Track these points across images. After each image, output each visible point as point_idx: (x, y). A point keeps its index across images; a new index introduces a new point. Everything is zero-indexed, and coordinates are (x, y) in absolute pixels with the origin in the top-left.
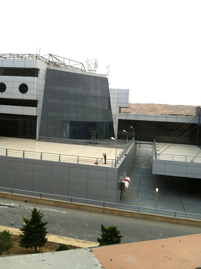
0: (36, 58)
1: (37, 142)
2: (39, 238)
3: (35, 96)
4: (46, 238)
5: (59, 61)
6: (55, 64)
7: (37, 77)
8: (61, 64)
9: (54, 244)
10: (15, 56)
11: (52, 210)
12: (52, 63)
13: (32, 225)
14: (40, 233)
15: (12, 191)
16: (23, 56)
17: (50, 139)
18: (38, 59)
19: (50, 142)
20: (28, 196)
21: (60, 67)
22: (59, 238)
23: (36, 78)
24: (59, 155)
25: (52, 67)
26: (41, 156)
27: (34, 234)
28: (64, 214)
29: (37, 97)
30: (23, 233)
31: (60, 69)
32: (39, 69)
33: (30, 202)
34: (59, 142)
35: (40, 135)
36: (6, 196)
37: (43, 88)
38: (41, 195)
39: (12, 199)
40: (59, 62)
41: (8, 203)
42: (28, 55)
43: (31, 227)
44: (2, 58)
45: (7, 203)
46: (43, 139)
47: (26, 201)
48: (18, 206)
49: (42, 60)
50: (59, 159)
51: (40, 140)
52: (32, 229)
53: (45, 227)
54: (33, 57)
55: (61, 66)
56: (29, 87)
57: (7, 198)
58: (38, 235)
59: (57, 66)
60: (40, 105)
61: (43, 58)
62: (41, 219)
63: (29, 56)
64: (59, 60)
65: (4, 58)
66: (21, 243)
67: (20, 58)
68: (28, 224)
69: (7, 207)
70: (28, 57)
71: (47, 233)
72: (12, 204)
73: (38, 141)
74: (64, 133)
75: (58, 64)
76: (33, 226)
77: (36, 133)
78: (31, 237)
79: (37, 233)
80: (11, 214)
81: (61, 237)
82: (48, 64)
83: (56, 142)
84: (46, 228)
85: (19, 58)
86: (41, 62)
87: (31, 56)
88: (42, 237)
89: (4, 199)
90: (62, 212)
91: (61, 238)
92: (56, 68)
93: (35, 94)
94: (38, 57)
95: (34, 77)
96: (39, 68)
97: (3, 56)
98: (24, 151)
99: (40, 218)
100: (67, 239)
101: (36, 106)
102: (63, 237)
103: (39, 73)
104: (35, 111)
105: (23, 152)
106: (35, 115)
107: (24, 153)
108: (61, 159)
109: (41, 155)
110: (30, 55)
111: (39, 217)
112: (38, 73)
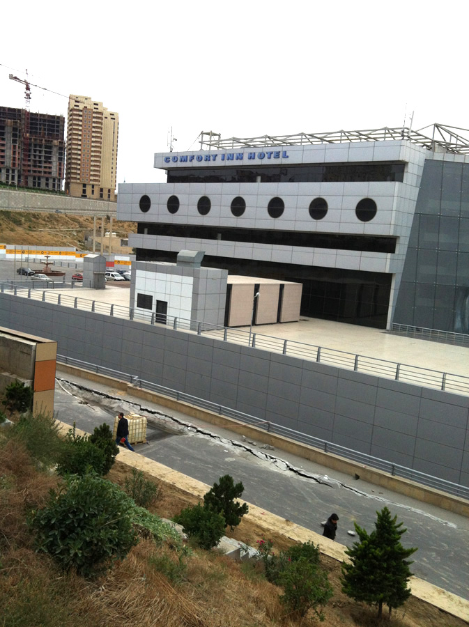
0: (403, 136)
1: (387, 335)
2: (391, 586)
3: (392, 227)
4: (408, 589)
5: (458, 139)
6: (447, 148)
7: (401, 180)
8: (463, 146)
9: (423, 606)
10: (354, 135)
11: (419, 511)
12: (440, 145)
13: (375, 549)
14: (394, 574)
15: (326, 447)
16: (370, 134)
17: (418, 330)
18: (406, 138)
19: (418, 337)
20: (364, 466)
21: (459, 153)
22: (440, 592)
23: (397, 183)
24: (441, 375)
25: (438, 156)
26: (397, 373)
27: (379, 571)
28: (451, 529)
29: (395, 230)
30: (352, 560)
31: (459, 159)
32: (407, 163)
33: (366, 480)
34: (443, 341)
35: (395, 319)
36: (313, 456)
37: (411, 207)
38: (393, 469)
39: (325, 466)
40: (459, 143)
41: (317, 473)
42: (383, 132)
43: (372, 554)
44: (324, 142)
45: (314, 473)
46: (403, 329)
47: (357, 477)
48: (339, 485)
49: (416, 140)
50: (441, 384)
51: (396, 330)
52: (375, 557)
53: (407, 560)
54: (394, 135)
55: (463, 150)
56: (379, 207)
57: (315, 462)
58: (388, 575)
59: (453, 152)
60: (401, 248)
61: (419, 135)
62: (399, 539)
63: (385, 134)
64: (457, 137)
65: (330, 142)
66: (346, 586)
67: (363, 140)
68: (365, 544)
69: (313, 481)
70: (383, 136)
71: (409, 575)
72: (326, 478)
73: (390, 333)
74: (458, 319)
75: (456, 148)
76: (378, 552)
77: (387, 314)
78: (372, 577)
79: (387, 571)
80: (321, 501)
81: (444, 593)
82: (429, 148)
83: (434, 339)
84: (409, 563)
85: (360, 139)
86: (413, 146)
87: (389, 133)
88: (399, 583)
89: (307, 462)
90: (446, 523)
91: (442, 596)
92: (449, 158)
93: (393, 223)
94: (408, 133)
95: (393, 183)
96: (408, 161)
97: (325, 137)
98: (357, 356)
99: (397, 536)
100: (460, 603)
101: (392, 251)
102: (450, 593)
103: (405, 170)
104: (388, 261)
105: (354, 357)
106: (387, 272)
107: (356, 360)
108: (446, 385)
109: (398, 369)
110: (387, 132)
111: (394, 532)
112: (403, 172)
